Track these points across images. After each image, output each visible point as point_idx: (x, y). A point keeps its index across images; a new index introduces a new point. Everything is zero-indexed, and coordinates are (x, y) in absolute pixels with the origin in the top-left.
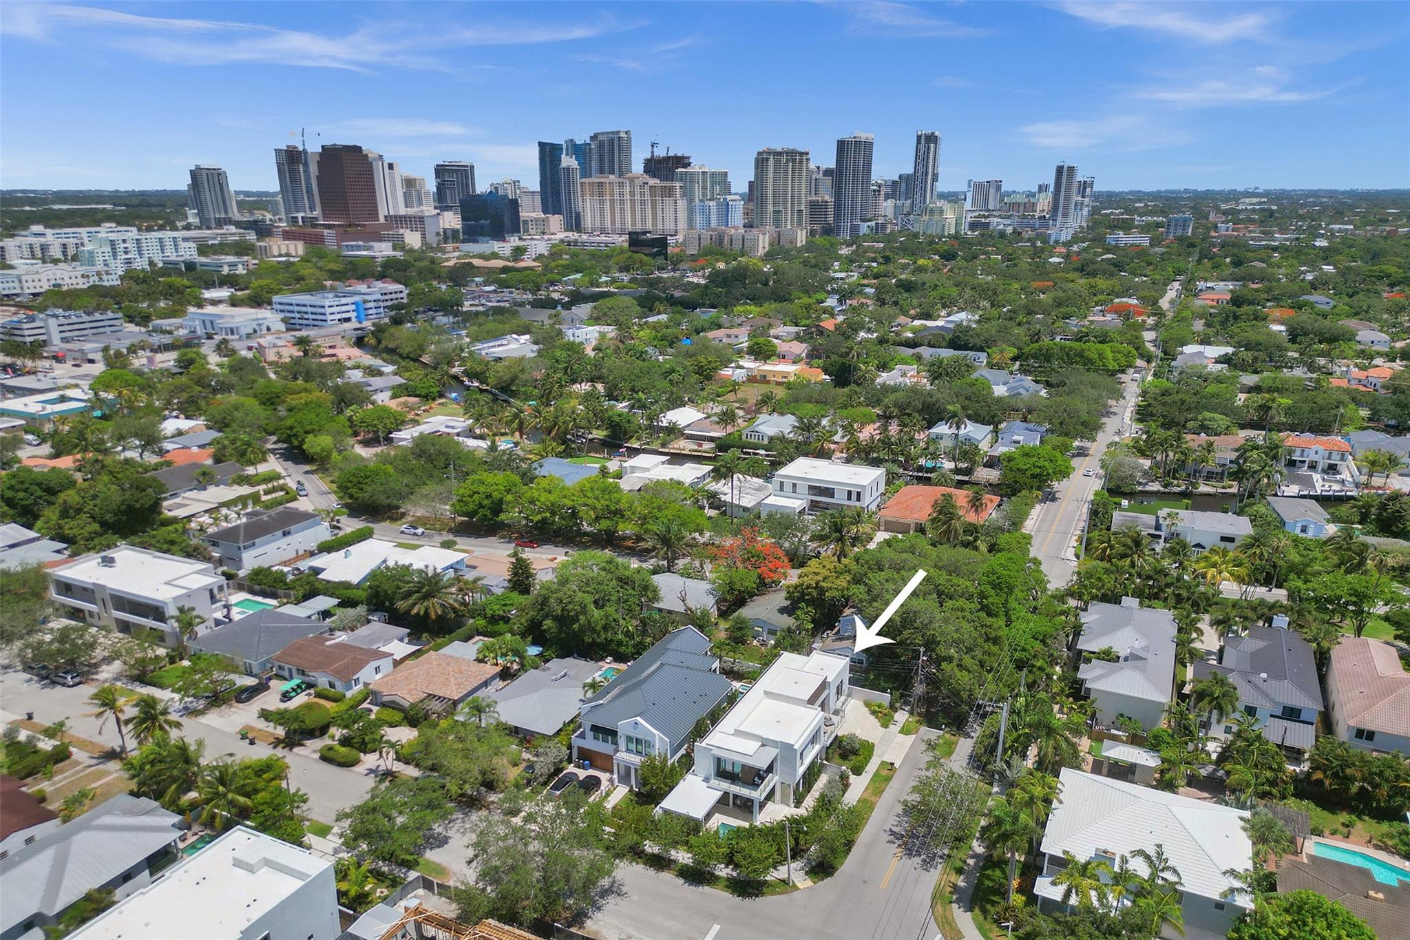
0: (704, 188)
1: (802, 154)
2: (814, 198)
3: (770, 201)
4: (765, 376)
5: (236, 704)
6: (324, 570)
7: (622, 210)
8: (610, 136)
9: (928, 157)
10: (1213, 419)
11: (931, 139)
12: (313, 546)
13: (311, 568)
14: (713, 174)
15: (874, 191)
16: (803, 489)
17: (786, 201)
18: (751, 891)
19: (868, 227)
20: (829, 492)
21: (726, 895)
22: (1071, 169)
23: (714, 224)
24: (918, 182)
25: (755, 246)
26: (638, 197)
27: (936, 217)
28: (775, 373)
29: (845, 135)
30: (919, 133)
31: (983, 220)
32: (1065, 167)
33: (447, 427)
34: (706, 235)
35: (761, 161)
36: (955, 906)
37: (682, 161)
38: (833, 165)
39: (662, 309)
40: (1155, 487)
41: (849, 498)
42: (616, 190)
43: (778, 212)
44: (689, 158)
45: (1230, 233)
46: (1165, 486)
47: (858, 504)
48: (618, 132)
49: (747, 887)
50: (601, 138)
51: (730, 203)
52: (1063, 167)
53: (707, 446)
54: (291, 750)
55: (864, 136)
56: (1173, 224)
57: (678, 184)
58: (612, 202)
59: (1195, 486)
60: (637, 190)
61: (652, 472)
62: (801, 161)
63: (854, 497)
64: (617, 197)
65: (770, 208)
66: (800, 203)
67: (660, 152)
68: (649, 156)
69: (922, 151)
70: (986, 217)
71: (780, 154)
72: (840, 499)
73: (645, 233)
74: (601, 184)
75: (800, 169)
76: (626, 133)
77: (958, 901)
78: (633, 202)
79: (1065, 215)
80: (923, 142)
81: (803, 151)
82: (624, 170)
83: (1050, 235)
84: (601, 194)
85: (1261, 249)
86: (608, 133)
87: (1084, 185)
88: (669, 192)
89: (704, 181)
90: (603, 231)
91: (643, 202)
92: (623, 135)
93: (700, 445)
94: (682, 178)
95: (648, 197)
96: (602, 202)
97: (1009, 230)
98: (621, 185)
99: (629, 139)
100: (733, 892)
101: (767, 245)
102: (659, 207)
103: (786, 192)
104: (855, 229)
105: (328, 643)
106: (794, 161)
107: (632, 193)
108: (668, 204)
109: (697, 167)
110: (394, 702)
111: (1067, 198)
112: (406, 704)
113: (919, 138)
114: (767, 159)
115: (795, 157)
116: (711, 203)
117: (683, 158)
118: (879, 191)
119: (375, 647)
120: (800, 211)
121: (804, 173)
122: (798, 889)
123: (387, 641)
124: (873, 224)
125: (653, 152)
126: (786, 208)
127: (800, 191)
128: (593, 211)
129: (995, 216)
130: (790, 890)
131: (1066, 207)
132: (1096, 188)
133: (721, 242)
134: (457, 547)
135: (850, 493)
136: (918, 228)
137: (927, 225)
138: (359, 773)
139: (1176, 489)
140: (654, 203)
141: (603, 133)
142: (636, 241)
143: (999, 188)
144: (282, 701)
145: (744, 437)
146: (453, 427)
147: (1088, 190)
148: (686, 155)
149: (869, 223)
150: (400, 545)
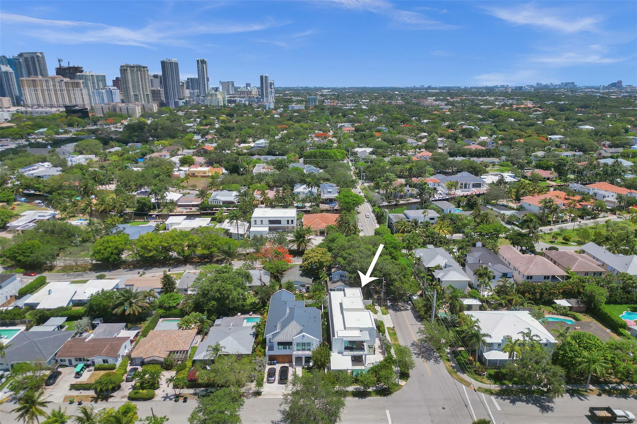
0: (93, 83)
1: (144, 67)
2: (153, 89)
3: (131, 90)
4: (194, 174)
5: (47, 387)
6: (38, 304)
7: (49, 95)
8: (31, 55)
9: (204, 71)
10: (390, 176)
11: (203, 62)
12: (15, 292)
13: (26, 305)
14: (97, 76)
15: (181, 85)
16: (266, 222)
17: (139, 90)
18: (386, 393)
19: (183, 102)
20: (279, 222)
21: (378, 398)
22: (266, 77)
23: (106, 101)
24: (201, 82)
25: (134, 112)
26: (58, 88)
27: (214, 98)
28: (199, 172)
29: (164, 59)
30: (198, 59)
31: (233, 99)
32: (264, 77)
33: (39, 216)
34: (106, 107)
35: (123, 70)
36: (458, 373)
37: (78, 70)
38: (160, 73)
39: (114, 144)
40: (385, 203)
41: (288, 223)
42: (44, 84)
43: (137, 95)
44: (82, 68)
45: (329, 104)
46: (389, 202)
47: (292, 225)
48: (36, 53)
49: (384, 392)
50: (26, 56)
51: (113, 91)
52: (263, 76)
53: (194, 209)
54: (107, 401)
55: (174, 60)
56: (311, 100)
57: (81, 81)
58: (42, 90)
59: (398, 201)
60: (57, 84)
61: (182, 224)
62: (144, 71)
63: (290, 222)
64: (45, 87)
65: (132, 93)
66: (147, 91)
67: (65, 65)
68: (58, 66)
69: (200, 68)
70: (234, 97)
71: (133, 67)
72: (284, 224)
73: (74, 106)
74: (34, 81)
75: (145, 75)
76: (41, 53)
77: (458, 371)
78: (55, 91)
79: (267, 97)
80: (200, 63)
81: (144, 66)
82: (44, 73)
83: (266, 105)
84: (35, 86)
85: (348, 111)
86: (29, 53)
87: (271, 84)
88: (77, 85)
89: (93, 80)
90: (39, 106)
91: (61, 90)
92: (39, 55)
93: (191, 209)
94: (81, 77)
95: (64, 87)
96: (36, 90)
97: (247, 103)
98: (47, 81)
99: (43, 57)
100: (381, 395)
101: (140, 112)
102: (72, 93)
103: (139, 86)
104: (176, 103)
105: (87, 340)
106: (140, 71)
107: (54, 86)
108: (77, 91)
109: (88, 73)
110: (154, 360)
111: (266, 89)
112: (162, 360)
113: (198, 61)
114: (127, 70)
115: (141, 69)
116: (103, 91)
117: (79, 68)
118: (183, 86)
119: (114, 336)
120: (147, 95)
121: (147, 77)
122: (403, 386)
123: (119, 332)
124: (184, 101)
125: (60, 65)
126: (140, 94)
127: (146, 85)
128: (31, 95)
129: (237, 97)
130: (400, 387)
131: (267, 93)
132: (276, 86)
133: (115, 110)
134: (107, 277)
135: (288, 221)
136: (207, 102)
137: (211, 101)
138: (159, 401)
139: (393, 203)
140: (68, 91)
141: (26, 53)
142: (70, 110)
143: (233, 85)
144: (76, 377)
145: (210, 203)
146: (44, 216)
147: (273, 86)
148: (79, 66)
149: (183, 101)
150: (72, 282)
